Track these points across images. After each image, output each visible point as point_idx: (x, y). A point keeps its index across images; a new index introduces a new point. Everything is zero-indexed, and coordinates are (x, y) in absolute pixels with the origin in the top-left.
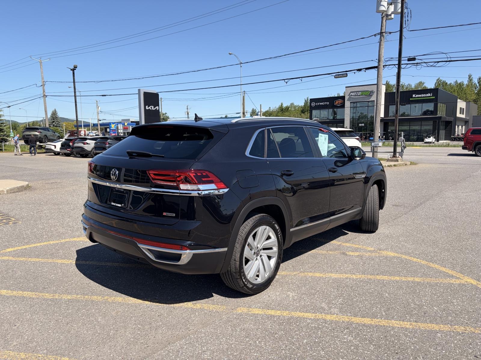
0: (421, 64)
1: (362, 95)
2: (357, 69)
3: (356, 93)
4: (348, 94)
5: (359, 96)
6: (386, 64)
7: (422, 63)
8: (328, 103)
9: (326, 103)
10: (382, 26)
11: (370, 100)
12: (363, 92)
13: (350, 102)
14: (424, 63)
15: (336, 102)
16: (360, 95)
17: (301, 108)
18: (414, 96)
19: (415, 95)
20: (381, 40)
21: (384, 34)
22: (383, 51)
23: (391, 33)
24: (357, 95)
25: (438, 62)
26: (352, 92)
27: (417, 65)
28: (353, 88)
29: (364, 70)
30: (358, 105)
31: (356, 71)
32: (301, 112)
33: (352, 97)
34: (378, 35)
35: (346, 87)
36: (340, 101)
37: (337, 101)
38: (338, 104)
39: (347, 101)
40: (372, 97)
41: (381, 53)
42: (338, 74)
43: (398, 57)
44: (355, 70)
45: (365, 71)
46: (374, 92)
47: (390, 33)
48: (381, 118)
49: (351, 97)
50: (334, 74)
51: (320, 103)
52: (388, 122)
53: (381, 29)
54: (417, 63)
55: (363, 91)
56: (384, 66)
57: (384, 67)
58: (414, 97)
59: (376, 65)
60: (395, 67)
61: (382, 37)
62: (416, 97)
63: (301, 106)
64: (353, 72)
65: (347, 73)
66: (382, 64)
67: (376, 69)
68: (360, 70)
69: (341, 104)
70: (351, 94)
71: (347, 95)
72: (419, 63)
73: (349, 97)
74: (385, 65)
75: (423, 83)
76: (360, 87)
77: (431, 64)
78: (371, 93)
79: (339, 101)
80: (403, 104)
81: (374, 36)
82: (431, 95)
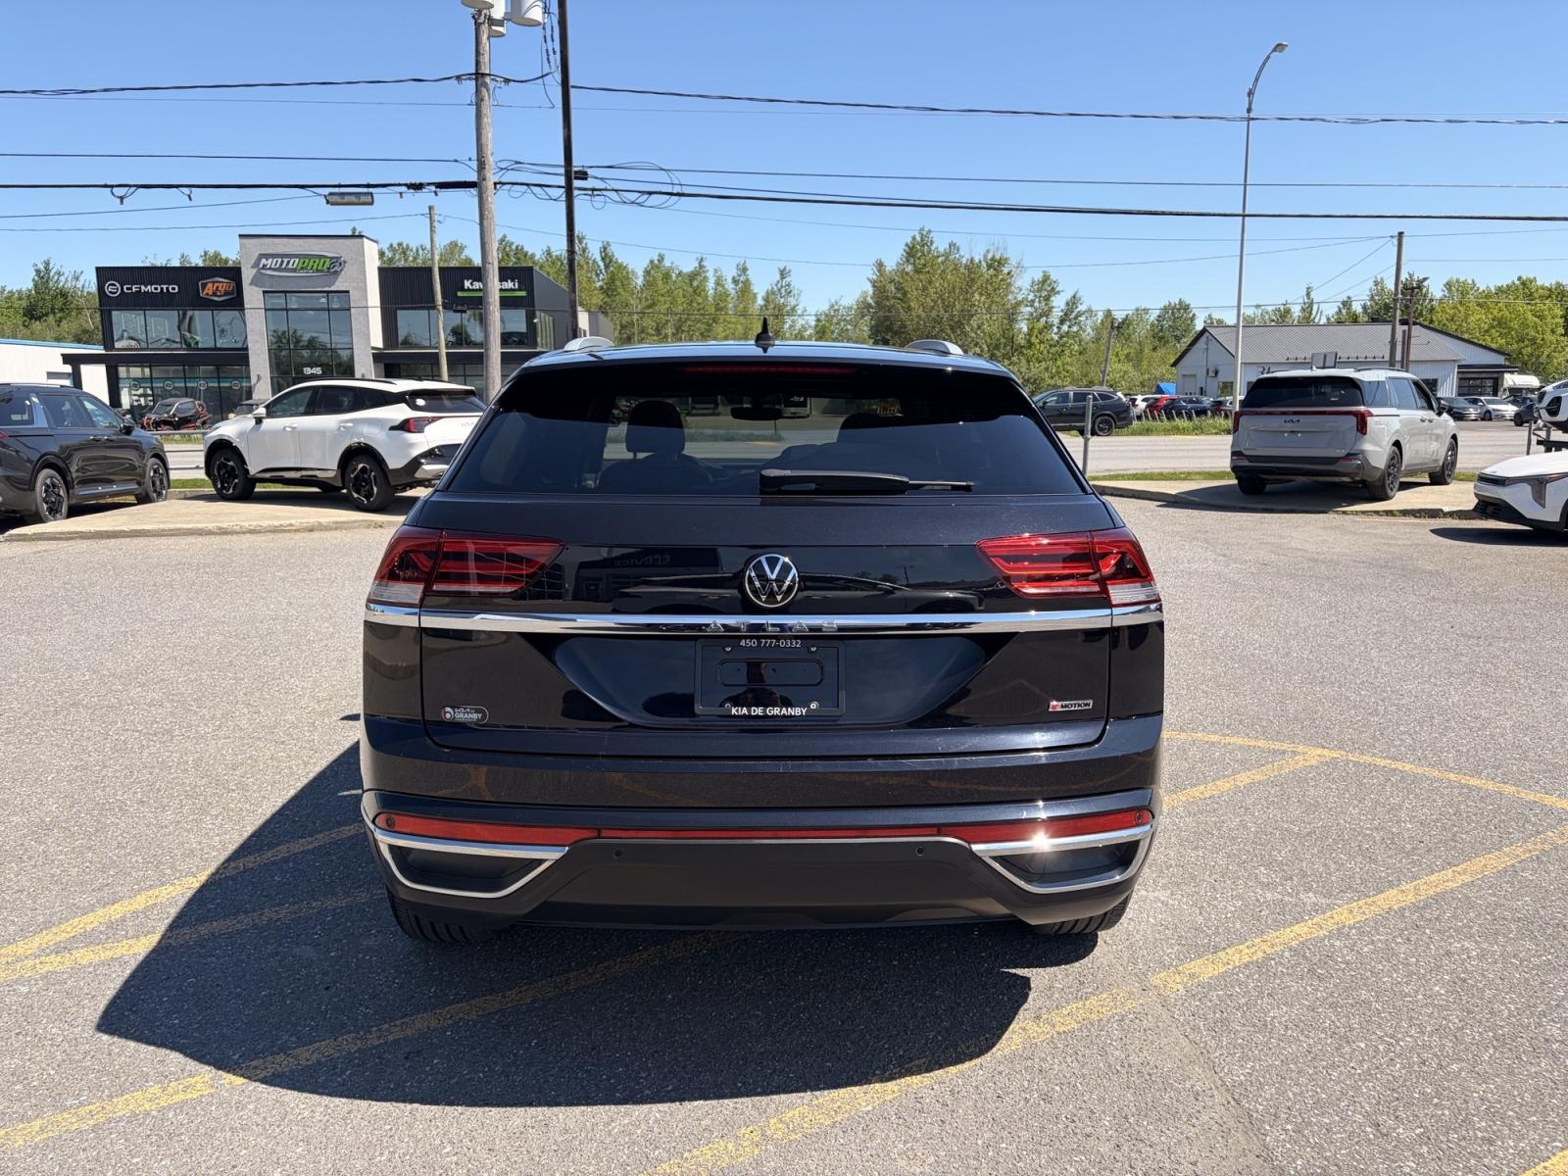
0: (604, 193)
1: (302, 268)
2: (408, 182)
3: (282, 262)
4: (253, 261)
5: (294, 270)
6: (503, 180)
7: (606, 190)
8: (174, 289)
9: (167, 289)
10: (478, 53)
11: (333, 288)
12: (307, 261)
13: (264, 292)
14: (613, 190)
15: (204, 286)
16: (296, 269)
17: (20, 299)
18: (467, 284)
19: (470, 281)
20: (482, 100)
21: (488, 80)
22: (489, 135)
23: (510, 80)
24: (284, 266)
25: (650, 193)
26: (267, 256)
27: (593, 195)
28: (267, 240)
29: (433, 188)
30: (294, 302)
31: (404, 189)
32: (24, 315)
33: (269, 272)
34: (468, 81)
35: (240, 236)
36: (223, 284)
37: (210, 285)
38: (214, 294)
39: (251, 284)
40: (340, 279)
41: (484, 141)
42: (337, 190)
43: (562, 162)
44: (399, 185)
45: (436, 193)
46: (345, 262)
47: (507, 81)
48: (373, 348)
49: (263, 271)
50: (326, 191)
51: (143, 287)
52: (399, 365)
53: (478, 63)
54: (593, 190)
55: (305, 256)
56: (495, 184)
57: (495, 188)
58: (469, 290)
59: (473, 177)
60: (529, 191)
61: (484, 90)
62: (474, 287)
63: (20, 292)
64: (396, 193)
65: (371, 190)
66: (492, 177)
67: (474, 191)
68: (417, 187)
69: (226, 294)
70: (264, 261)
71: (249, 266)
72: (600, 190)
73: (254, 271)
74: (500, 183)
75: (462, 248)
76: (292, 241)
77: (632, 196)
78: (334, 267)
79: (216, 285)
80: (459, 308)
81: (456, 82)
82: (517, 287)
